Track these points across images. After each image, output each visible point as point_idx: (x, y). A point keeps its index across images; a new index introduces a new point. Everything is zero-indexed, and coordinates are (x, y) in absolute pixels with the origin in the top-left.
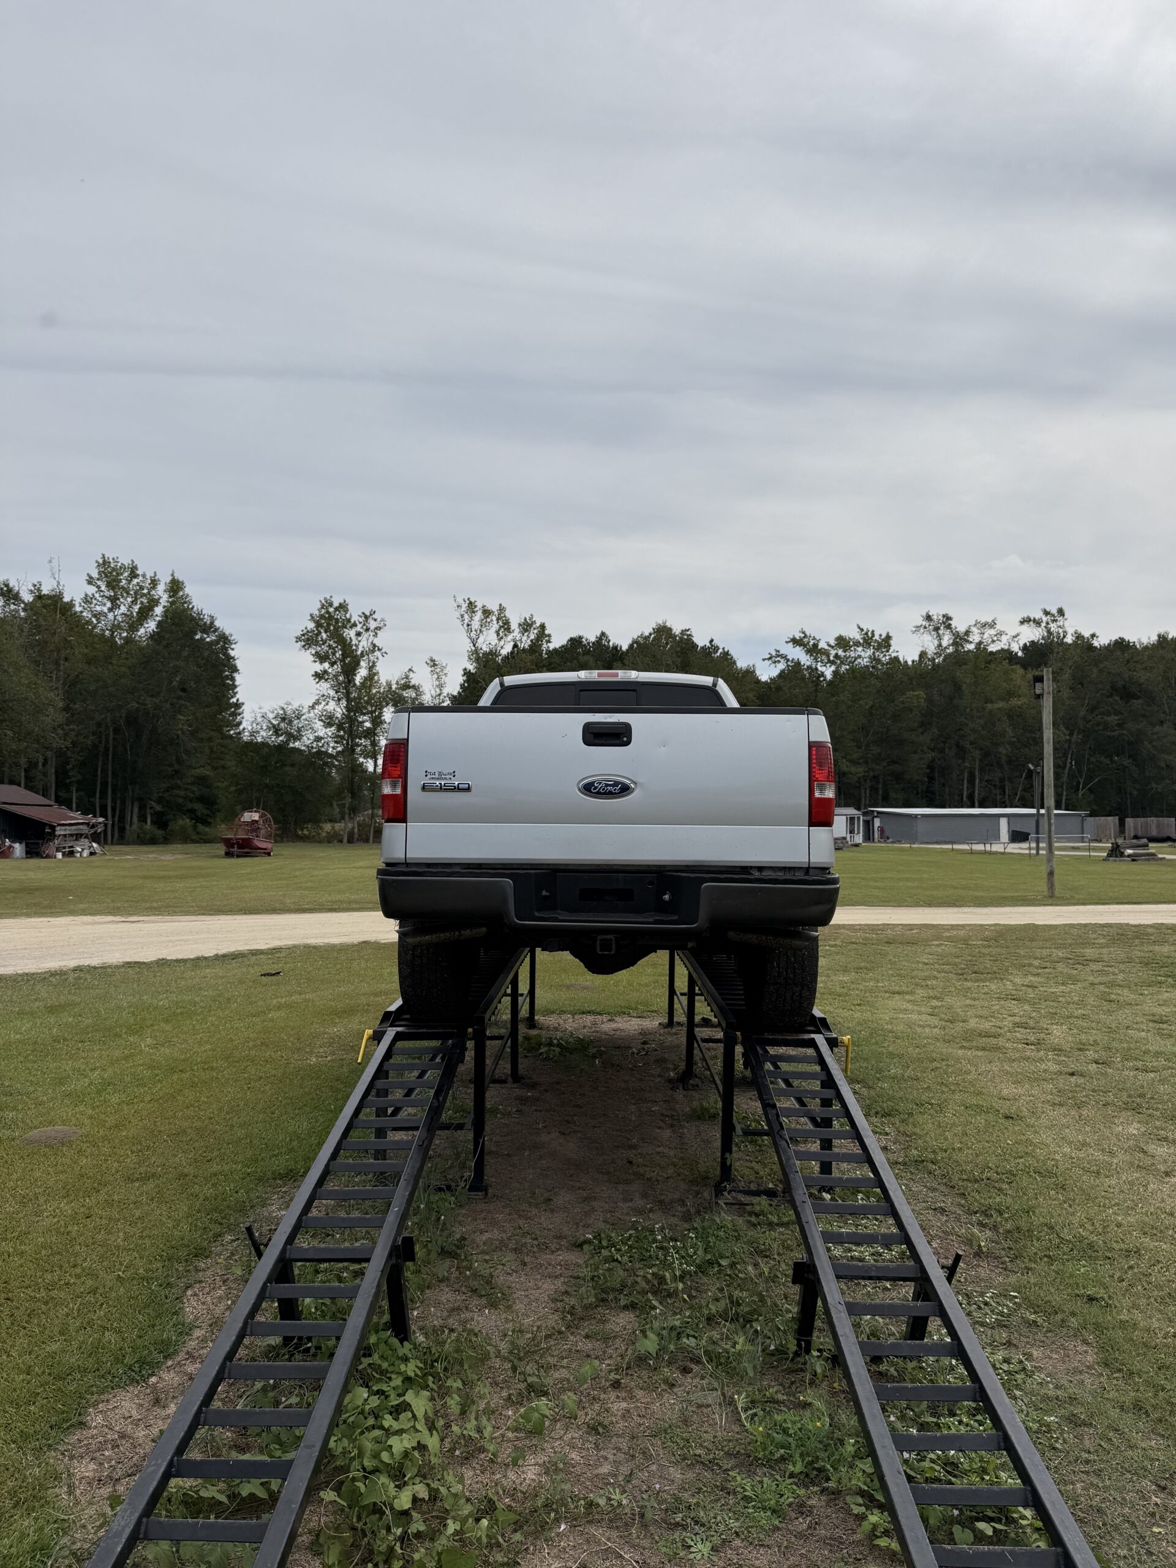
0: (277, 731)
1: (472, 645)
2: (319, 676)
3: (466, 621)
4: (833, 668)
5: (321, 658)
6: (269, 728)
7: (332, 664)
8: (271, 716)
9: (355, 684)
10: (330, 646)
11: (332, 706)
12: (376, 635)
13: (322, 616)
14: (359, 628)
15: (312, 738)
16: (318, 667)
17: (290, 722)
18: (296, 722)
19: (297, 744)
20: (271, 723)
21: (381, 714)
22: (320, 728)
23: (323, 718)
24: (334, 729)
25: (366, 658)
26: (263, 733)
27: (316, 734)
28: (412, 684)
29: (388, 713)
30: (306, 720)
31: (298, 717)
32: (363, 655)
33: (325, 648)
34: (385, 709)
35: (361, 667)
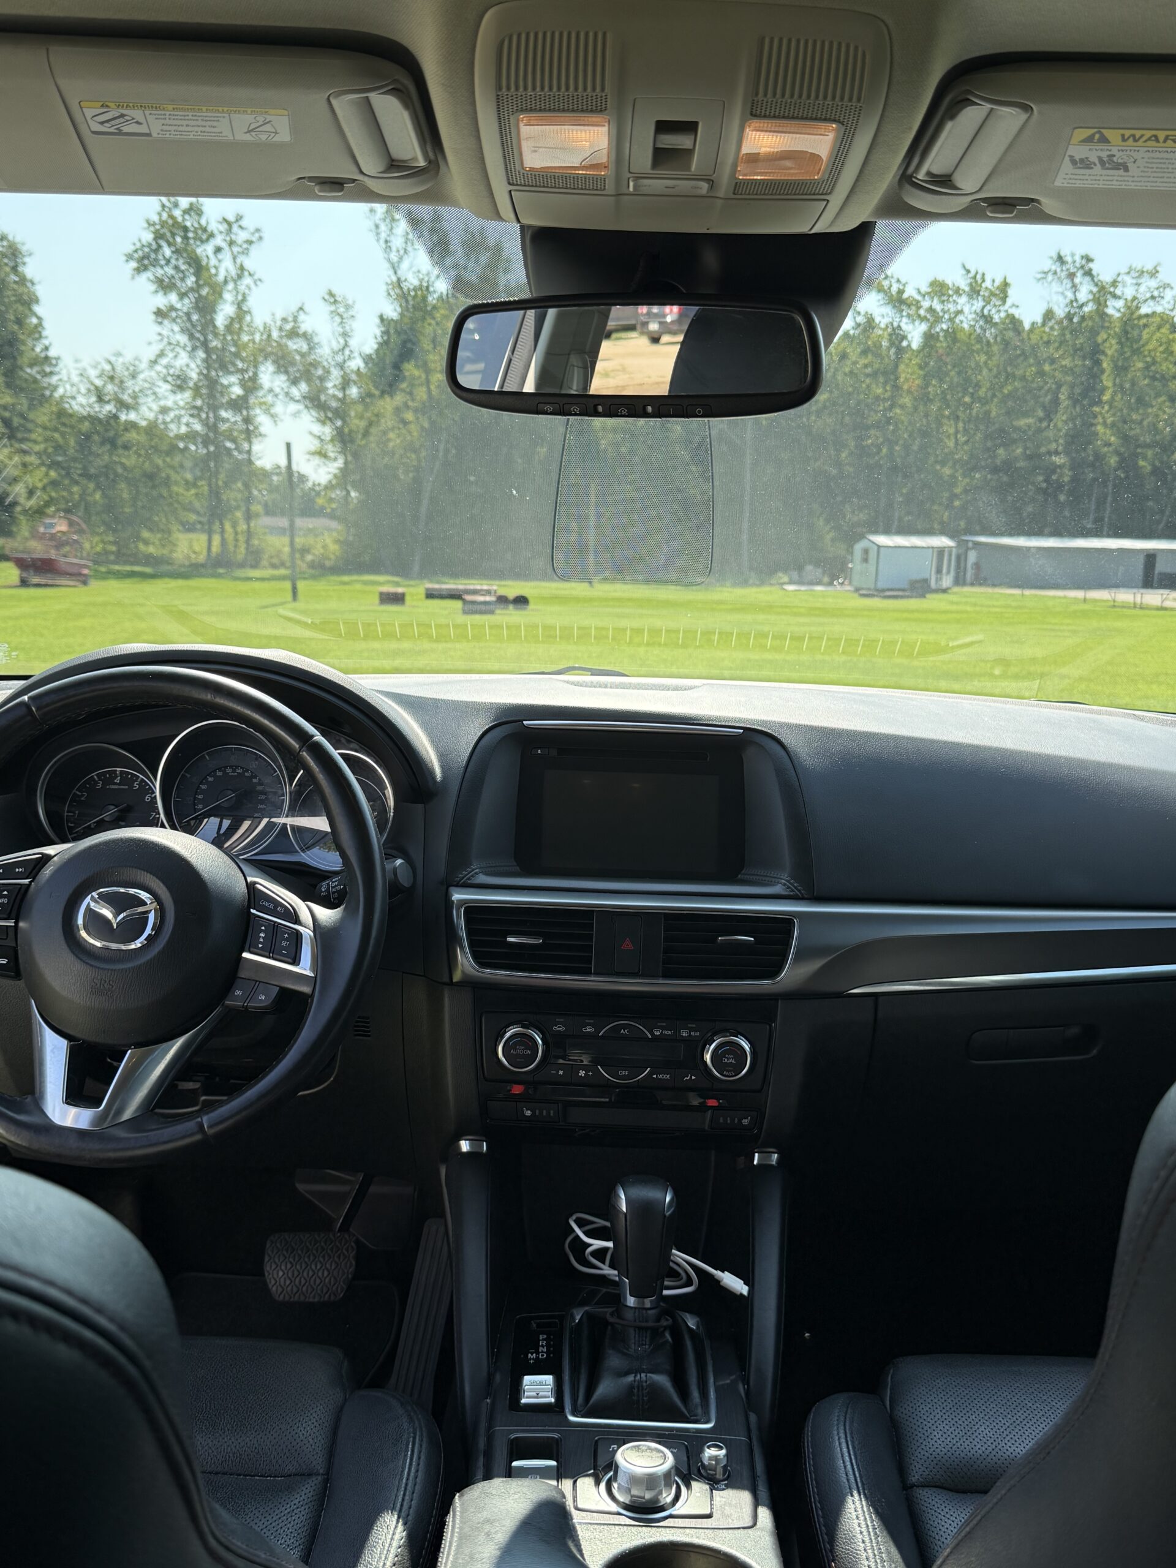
0: (101, 396)
1: (391, 272)
2: (160, 314)
3: (383, 236)
4: (923, 327)
5: (164, 286)
6: (89, 390)
7: (182, 296)
8: (93, 373)
9: (215, 326)
10: (176, 268)
11: (183, 359)
12: (246, 252)
14: (219, 241)
15: (155, 407)
16: (161, 301)
17: (122, 382)
18: (129, 383)
19: (132, 416)
20: (92, 384)
21: (255, 374)
22: (167, 394)
23: (170, 379)
24: (187, 395)
25: (231, 286)
26: (81, 399)
27: (162, 403)
28: (301, 332)
29: (268, 376)
30: (145, 381)
31: (134, 376)
32: (226, 282)
33: (170, 271)
34: (262, 368)
35: (225, 301)
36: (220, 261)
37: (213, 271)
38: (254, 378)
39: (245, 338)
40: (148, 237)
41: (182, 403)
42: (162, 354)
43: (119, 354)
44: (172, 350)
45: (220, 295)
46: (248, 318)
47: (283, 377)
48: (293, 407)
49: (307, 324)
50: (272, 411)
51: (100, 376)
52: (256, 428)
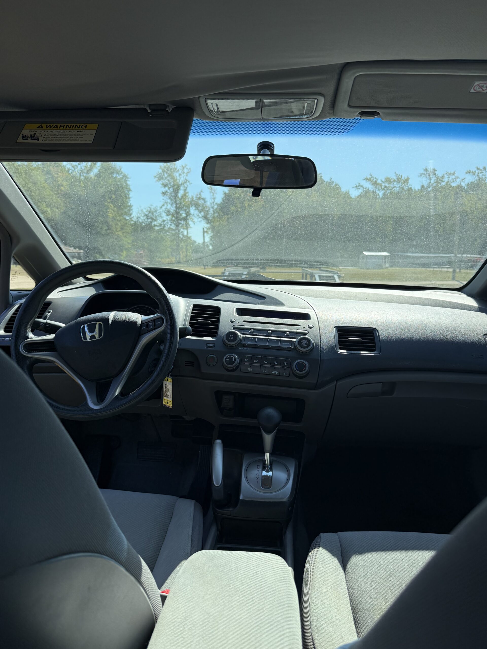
0: (147, 216)
2: (164, 193)
4: (383, 191)
5: (165, 185)
6: (144, 216)
7: (169, 188)
8: (144, 210)
9: (178, 197)
10: (168, 180)
11: (169, 206)
12: (187, 176)
14: (180, 172)
15: (161, 220)
16: (164, 190)
17: (153, 213)
18: (155, 213)
19: (155, 223)
20: (145, 214)
22: (164, 216)
23: (166, 212)
24: (170, 217)
25: (183, 186)
26: (142, 218)
27: (163, 219)
28: (202, 197)
29: (193, 210)
30: (159, 212)
31: (156, 211)
32: (182, 184)
33: (166, 181)
34: (191, 208)
35: (181, 190)
36: (180, 178)
37: (178, 181)
38: (189, 211)
39: (187, 200)
40: (160, 171)
41: (169, 219)
42: (163, 205)
43: (152, 205)
44: (166, 204)
45: (180, 188)
46: (187, 194)
47: (197, 211)
48: (200, 219)
49: (203, 196)
50: (194, 221)
51: (147, 211)
52: (189, 225)
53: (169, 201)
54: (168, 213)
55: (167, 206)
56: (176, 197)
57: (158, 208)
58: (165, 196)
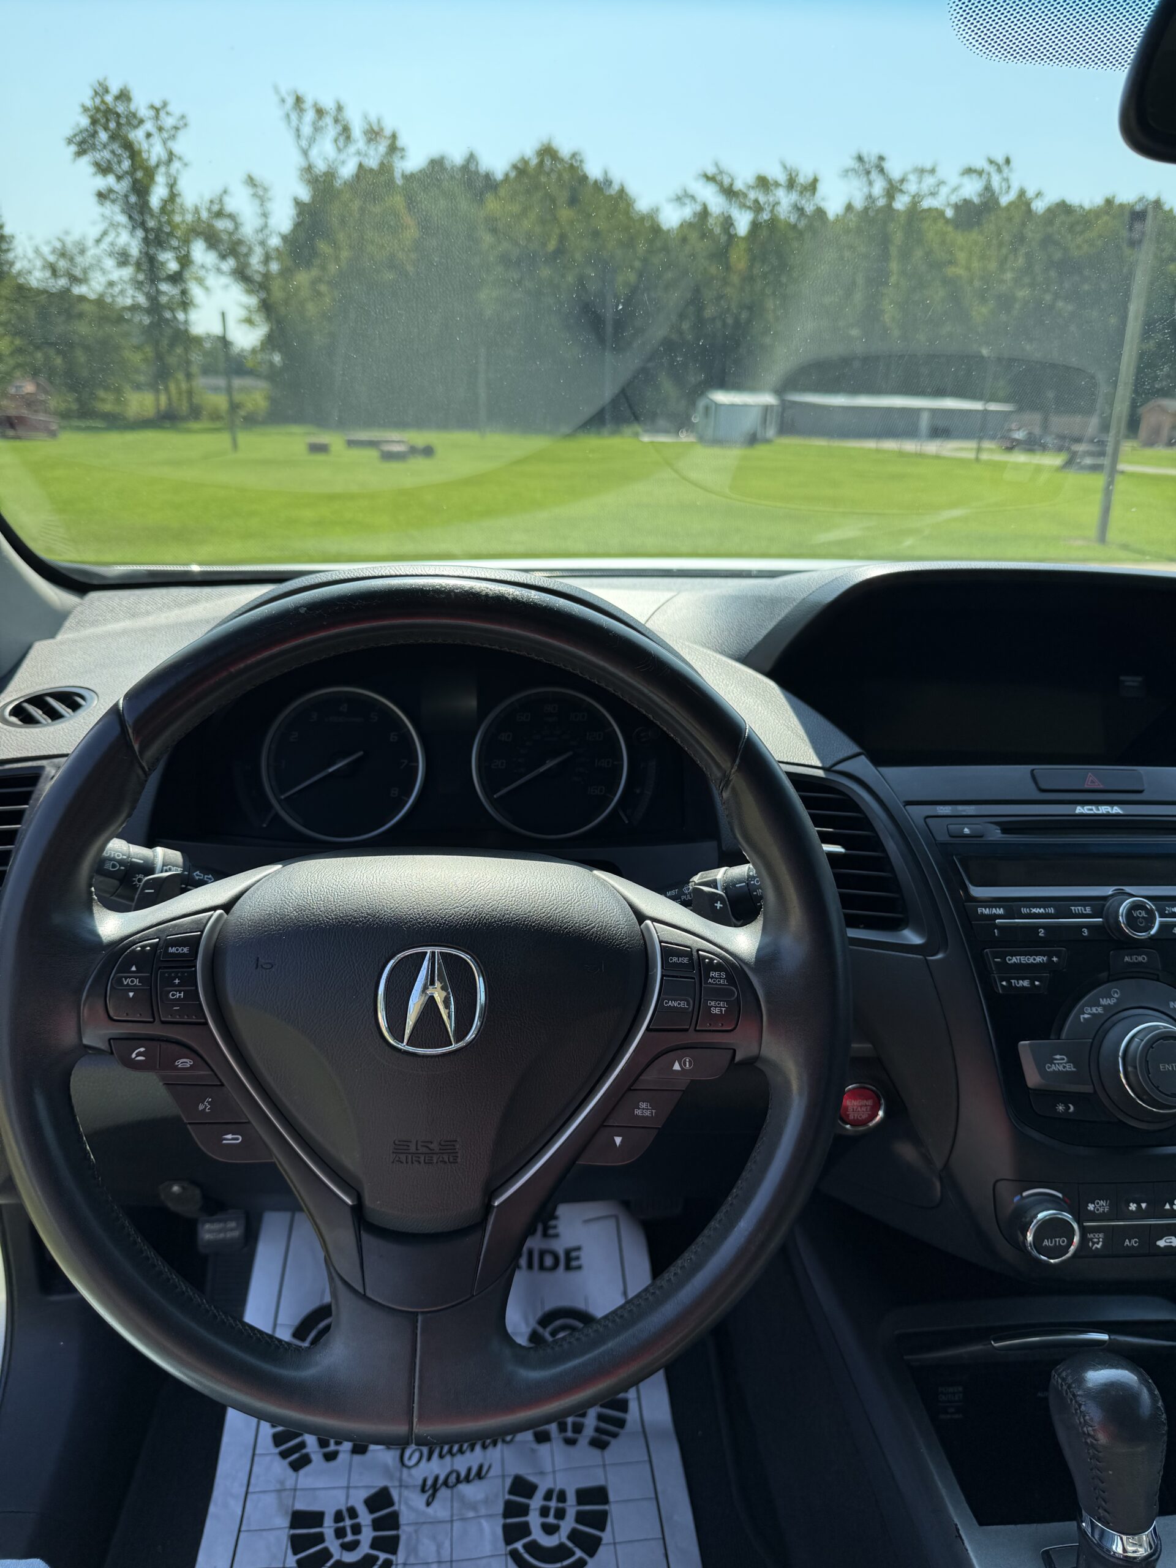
0: (54, 271)
1: (303, 159)
2: (102, 196)
3: (293, 123)
4: (749, 216)
5: (104, 169)
6: (44, 268)
7: (119, 178)
8: (46, 250)
9: (150, 209)
10: (113, 152)
11: (124, 238)
12: (173, 137)
13: (97, 109)
14: (149, 126)
15: (103, 281)
16: (101, 183)
17: (72, 259)
19: (83, 290)
20: (47, 261)
21: (189, 251)
22: (112, 269)
23: (114, 255)
24: (130, 270)
25: (162, 169)
26: (37, 275)
27: (108, 277)
28: (227, 212)
30: (92, 257)
32: (157, 166)
33: (107, 155)
34: (194, 246)
35: (158, 184)
36: (151, 146)
37: (145, 155)
38: (188, 255)
39: (179, 219)
40: (85, 122)
41: (125, 278)
42: (105, 233)
43: (67, 233)
44: (114, 230)
45: (154, 178)
46: (179, 200)
47: (214, 254)
49: (231, 206)
50: (205, 284)
51: (53, 253)
52: (192, 299)
53: (122, 219)
54: (123, 258)
55: (118, 235)
56: (143, 206)
57: (90, 243)
58: (108, 203)
